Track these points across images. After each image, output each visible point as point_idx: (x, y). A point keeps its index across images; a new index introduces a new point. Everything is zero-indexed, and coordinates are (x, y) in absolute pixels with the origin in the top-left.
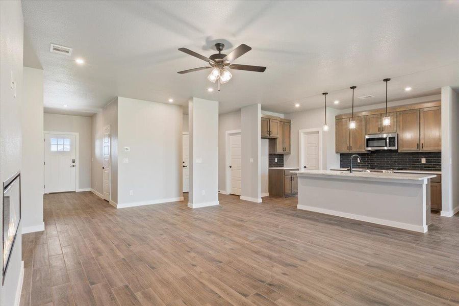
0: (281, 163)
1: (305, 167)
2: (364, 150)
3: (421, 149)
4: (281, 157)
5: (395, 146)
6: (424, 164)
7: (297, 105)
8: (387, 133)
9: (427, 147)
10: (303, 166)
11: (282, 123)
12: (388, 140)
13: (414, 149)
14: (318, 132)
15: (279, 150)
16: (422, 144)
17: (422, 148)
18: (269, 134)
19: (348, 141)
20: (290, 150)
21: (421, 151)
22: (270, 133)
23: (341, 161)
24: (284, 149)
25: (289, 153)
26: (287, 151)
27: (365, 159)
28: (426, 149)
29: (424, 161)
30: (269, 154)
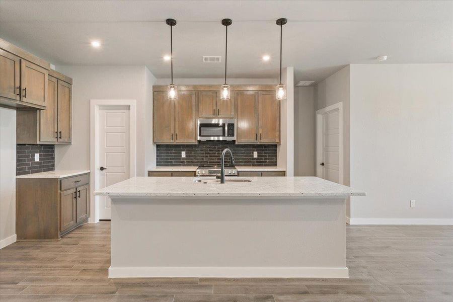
0: (48, 163)
1: (102, 169)
2: (194, 141)
4: (48, 150)
7: (96, 44)
8: (222, 118)
9: (265, 138)
10: (98, 166)
11: (55, 80)
12: (226, 128)
13: (252, 140)
14: (129, 107)
15: (46, 137)
16: (261, 135)
17: (261, 139)
18: (20, 95)
19: (172, 125)
20: (70, 137)
21: (258, 143)
22: (21, 92)
23: (157, 156)
24: (58, 135)
25: (69, 143)
26: (64, 139)
27: (191, 153)
29: (255, 155)
30: (18, 145)
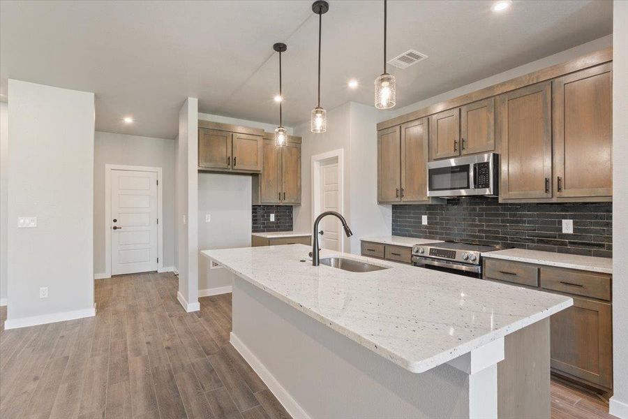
0: (285, 224)
3: (557, 193)
4: (283, 210)
5: (487, 186)
6: (567, 236)
9: (572, 187)
12: (472, 173)
13: (537, 194)
14: (337, 158)
16: (559, 180)
17: (559, 189)
18: (231, 164)
19: (398, 177)
20: (299, 198)
21: (554, 200)
22: (231, 161)
23: (393, 221)
24: (282, 196)
25: (300, 205)
26: (290, 200)
28: (569, 194)
29: (568, 226)
30: (253, 206)
